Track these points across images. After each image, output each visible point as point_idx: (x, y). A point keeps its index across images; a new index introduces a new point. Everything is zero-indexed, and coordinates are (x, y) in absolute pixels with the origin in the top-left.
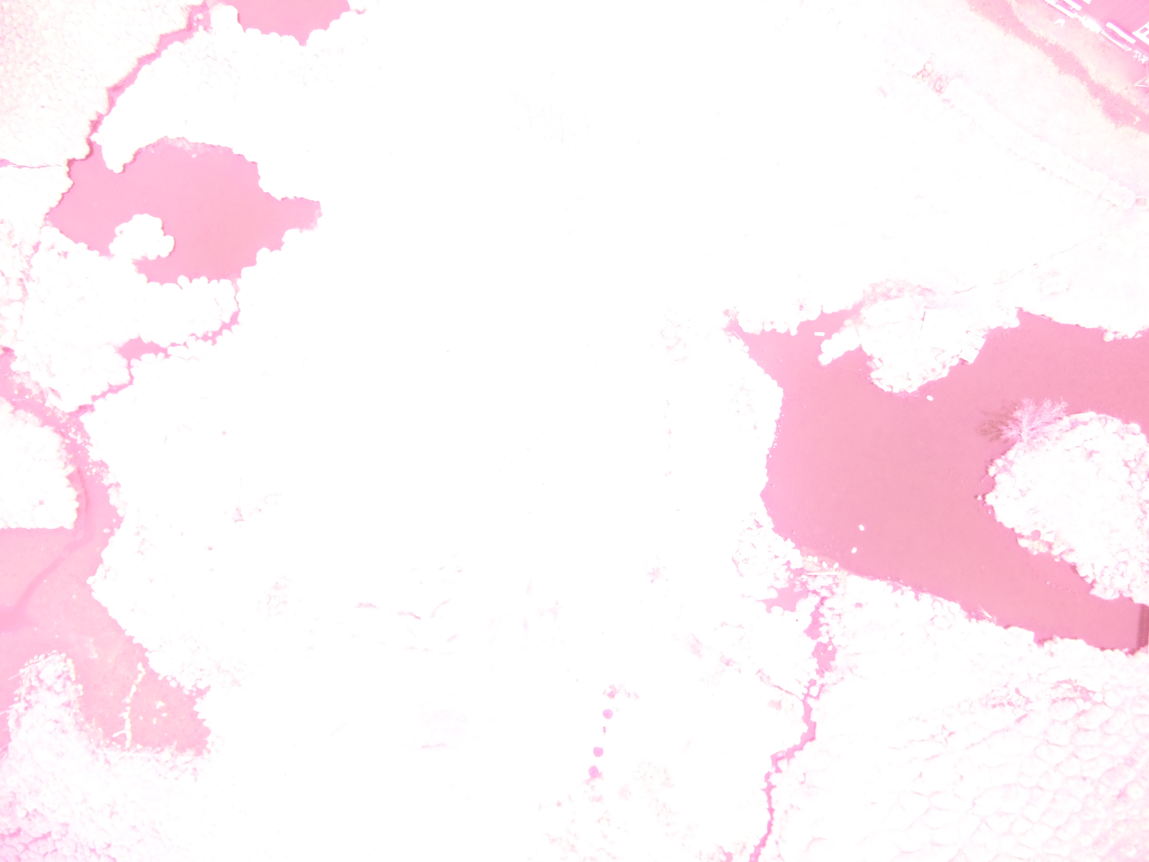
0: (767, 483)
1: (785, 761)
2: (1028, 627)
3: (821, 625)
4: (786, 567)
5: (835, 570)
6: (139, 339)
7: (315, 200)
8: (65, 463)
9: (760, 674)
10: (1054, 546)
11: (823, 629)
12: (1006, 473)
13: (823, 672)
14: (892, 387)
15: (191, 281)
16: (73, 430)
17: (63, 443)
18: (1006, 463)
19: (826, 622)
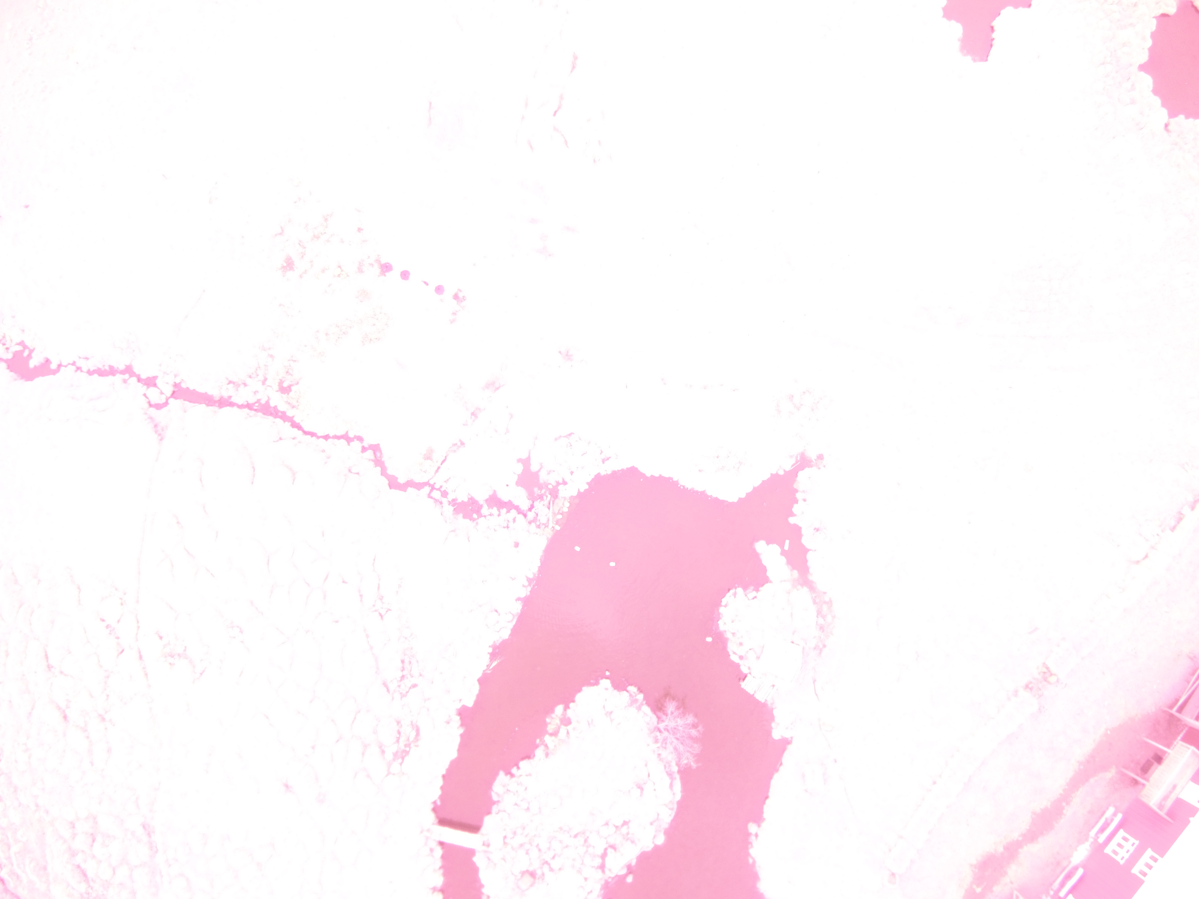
0: (644, 474)
1: (373, 457)
2: (476, 703)
3: (499, 510)
4: (561, 481)
5: (553, 526)
9: (459, 444)
10: (553, 738)
11: (495, 510)
12: (630, 702)
13: (453, 506)
18: (638, 704)
19: (501, 514)
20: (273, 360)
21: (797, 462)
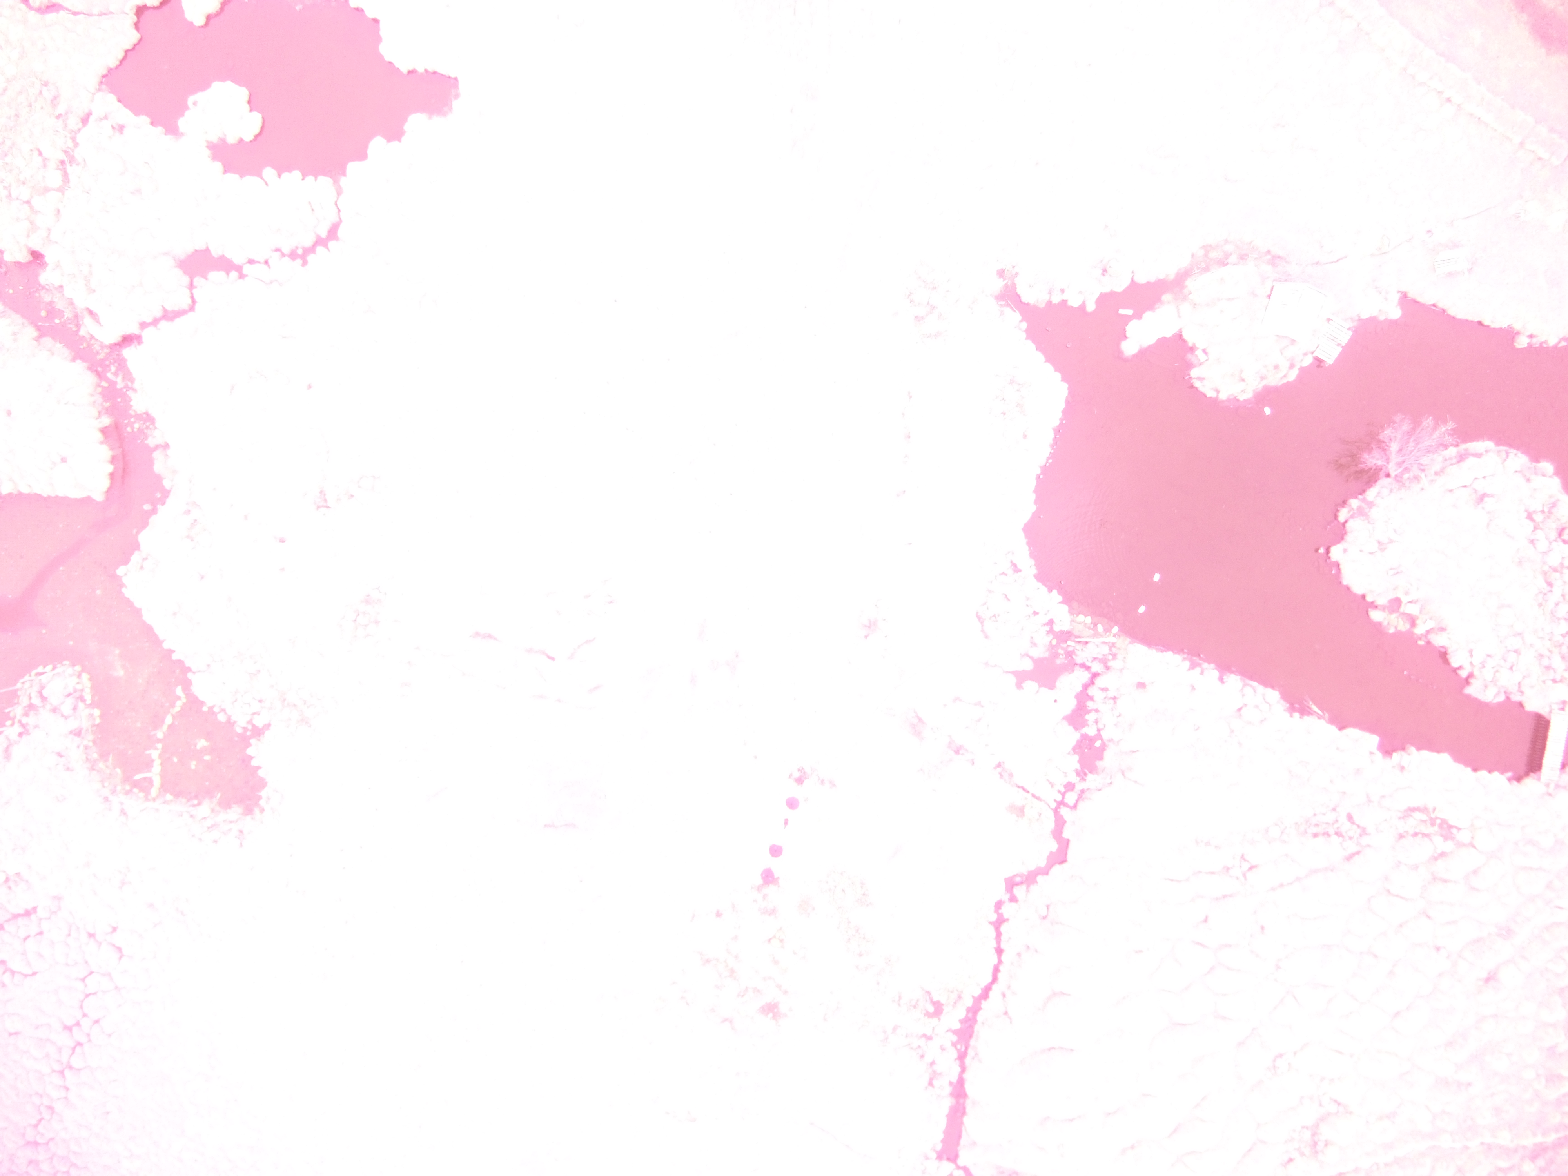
0: (1034, 514)
1: (1024, 887)
3: (1089, 712)
4: (1047, 628)
5: (1114, 635)
6: (207, 250)
7: (453, 76)
8: (100, 412)
9: (999, 770)
10: (1418, 622)
11: (1090, 717)
12: (1362, 517)
13: (1085, 774)
14: (1218, 392)
15: (279, 176)
16: (113, 369)
17: (99, 385)
18: (1363, 505)
19: (1095, 708)
20: (900, 1027)
21: (1008, 305)
